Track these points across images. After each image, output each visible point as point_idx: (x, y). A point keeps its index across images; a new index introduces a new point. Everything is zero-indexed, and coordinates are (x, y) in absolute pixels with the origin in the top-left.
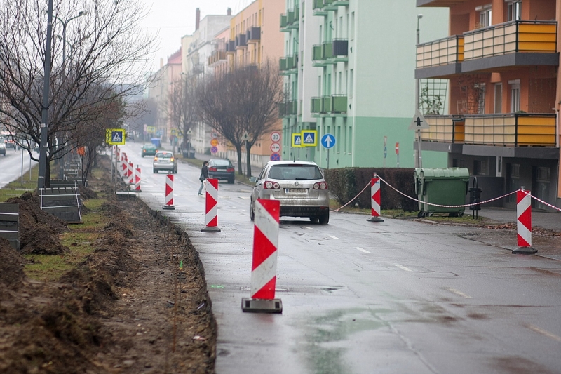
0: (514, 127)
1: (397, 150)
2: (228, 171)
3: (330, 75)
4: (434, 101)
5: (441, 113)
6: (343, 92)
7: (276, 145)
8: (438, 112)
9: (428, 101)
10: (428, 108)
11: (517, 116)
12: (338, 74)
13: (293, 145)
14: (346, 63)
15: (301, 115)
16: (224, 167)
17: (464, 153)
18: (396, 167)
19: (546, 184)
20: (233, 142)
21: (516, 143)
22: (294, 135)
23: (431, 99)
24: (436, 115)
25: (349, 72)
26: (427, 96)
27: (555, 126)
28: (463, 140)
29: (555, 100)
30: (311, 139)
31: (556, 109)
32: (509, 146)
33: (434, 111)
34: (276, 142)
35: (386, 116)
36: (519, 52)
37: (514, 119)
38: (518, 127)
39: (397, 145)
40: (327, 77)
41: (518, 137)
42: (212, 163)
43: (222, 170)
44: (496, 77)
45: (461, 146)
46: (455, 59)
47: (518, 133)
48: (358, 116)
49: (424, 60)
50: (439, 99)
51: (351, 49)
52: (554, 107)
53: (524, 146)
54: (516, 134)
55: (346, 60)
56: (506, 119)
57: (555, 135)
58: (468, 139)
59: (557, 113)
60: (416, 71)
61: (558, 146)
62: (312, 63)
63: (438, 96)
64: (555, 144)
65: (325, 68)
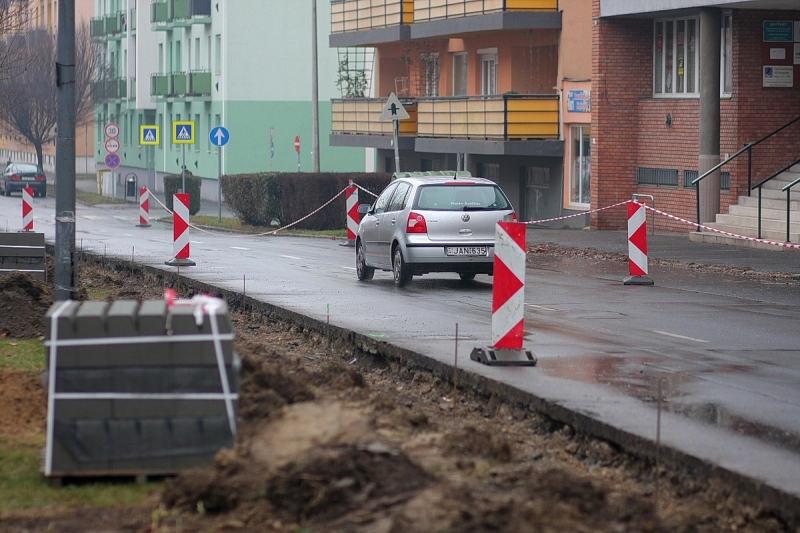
0: (503, 114)
1: (298, 147)
2: (37, 180)
3: (179, 43)
4: (356, 79)
5: (366, 95)
6: (204, 66)
7: (114, 142)
8: (362, 93)
9: (348, 79)
10: (348, 88)
11: (506, 98)
12: (193, 42)
13: (142, 142)
14: (208, 26)
15: (133, 99)
16: (31, 175)
17: (417, 149)
18: (296, 171)
19: (542, 190)
20: (31, 138)
21: (506, 135)
22: (143, 128)
23: (353, 75)
24: (359, 98)
25: (213, 39)
26: (348, 71)
27: (558, 112)
28: (416, 132)
29: (556, 75)
30: (187, 134)
31: (558, 87)
32: (493, 139)
33: (357, 92)
34: (113, 139)
35: (269, 99)
36: (507, 11)
37: (503, 103)
38: (508, 114)
39: (297, 140)
40: (174, 46)
41: (509, 127)
42: (14, 168)
43: (29, 179)
44: (456, 45)
45: (412, 140)
46: (399, 21)
47: (509, 121)
48: (230, 99)
49: (371, 17)
50: (364, 76)
51: (217, 6)
52: (556, 85)
53: (517, 139)
54: (506, 123)
55: (207, 21)
56: (487, 103)
57: (559, 124)
58: (422, 130)
59: (561, 93)
60: (330, 36)
61: (562, 139)
62: (150, 25)
63: (363, 71)
64: (559, 135)
65: (170, 33)
